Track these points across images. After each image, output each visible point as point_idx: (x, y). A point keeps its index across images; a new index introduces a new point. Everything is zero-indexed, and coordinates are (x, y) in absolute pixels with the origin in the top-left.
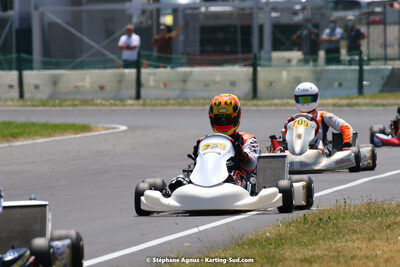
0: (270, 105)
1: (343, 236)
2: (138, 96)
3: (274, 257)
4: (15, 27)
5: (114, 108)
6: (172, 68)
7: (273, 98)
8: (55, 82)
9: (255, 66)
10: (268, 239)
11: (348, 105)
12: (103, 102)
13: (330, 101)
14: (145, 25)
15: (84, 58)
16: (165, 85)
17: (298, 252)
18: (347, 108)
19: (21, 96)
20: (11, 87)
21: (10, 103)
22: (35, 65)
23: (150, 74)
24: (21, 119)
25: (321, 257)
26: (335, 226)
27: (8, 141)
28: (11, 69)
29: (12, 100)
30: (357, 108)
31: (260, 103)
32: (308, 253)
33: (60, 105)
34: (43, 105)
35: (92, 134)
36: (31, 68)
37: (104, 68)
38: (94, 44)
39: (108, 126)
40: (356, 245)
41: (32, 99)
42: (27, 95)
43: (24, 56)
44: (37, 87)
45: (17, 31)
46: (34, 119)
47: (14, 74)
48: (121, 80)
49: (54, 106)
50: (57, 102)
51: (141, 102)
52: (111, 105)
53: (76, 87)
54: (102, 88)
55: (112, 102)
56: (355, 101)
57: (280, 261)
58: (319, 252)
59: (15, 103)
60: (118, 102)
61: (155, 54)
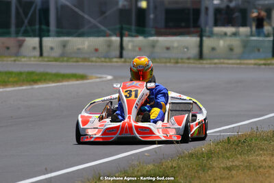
0: (210, 64)
1: (254, 152)
2: (121, 56)
3: (205, 166)
4: (38, 8)
5: (105, 64)
6: (145, 37)
7: (214, 58)
8: (64, 45)
9: (201, 37)
10: (203, 153)
11: (265, 64)
12: (98, 60)
13: (252, 61)
14: (127, 7)
15: (85, 29)
16: (140, 49)
17: (222, 162)
18: (263, 66)
19: (41, 54)
20: (34, 48)
21: (32, 59)
22: (51, 33)
23: (129, 41)
24: (40, 70)
25: (237, 167)
26: (250, 145)
27: (30, 85)
28: (35, 36)
29: (35, 57)
30: (271, 66)
31: (205, 62)
32: (229, 164)
33: (67, 61)
34: (56, 61)
35: (88, 81)
36: (48, 36)
37: (98, 36)
38: (92, 20)
39: (99, 76)
40: (263, 158)
41: (48, 57)
42: (45, 54)
43: (44, 27)
44: (52, 48)
45: (40, 10)
46: (49, 70)
47: (37, 40)
48: (109, 45)
49: (63, 61)
50: (65, 59)
51: (123, 60)
52: (102, 62)
53: (79, 49)
54: (96, 50)
55: (103, 59)
56: (269, 62)
57: (209, 169)
58: (236, 163)
59: (36, 59)
60: (107, 60)
61: (133, 27)
